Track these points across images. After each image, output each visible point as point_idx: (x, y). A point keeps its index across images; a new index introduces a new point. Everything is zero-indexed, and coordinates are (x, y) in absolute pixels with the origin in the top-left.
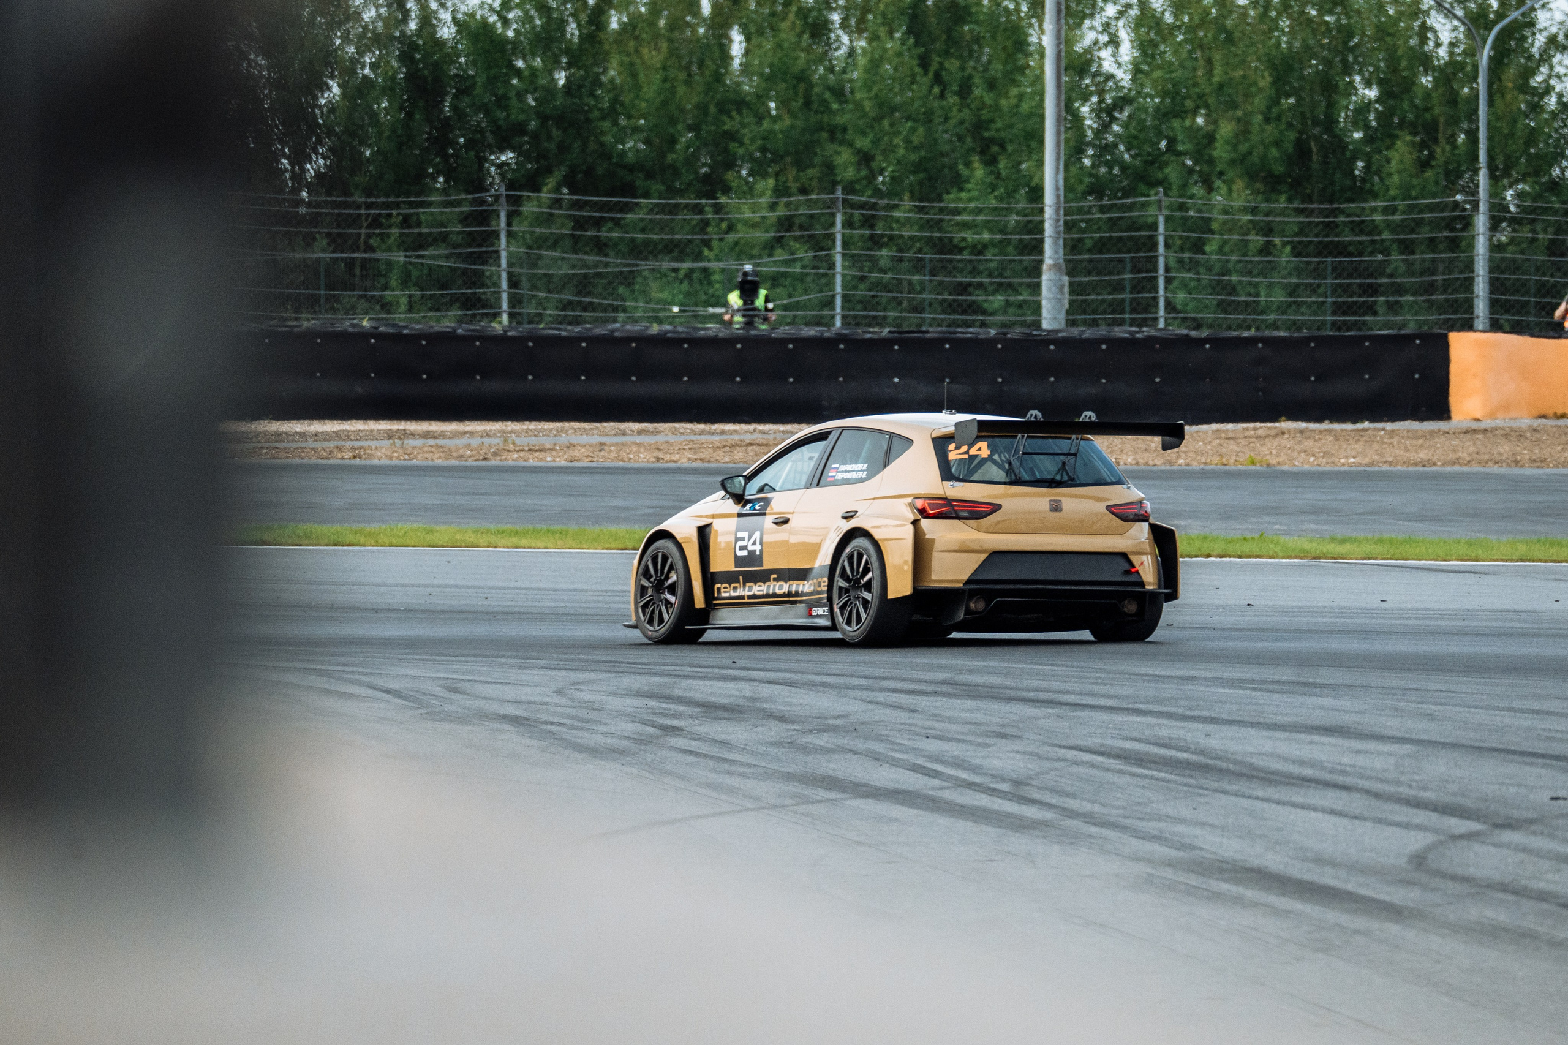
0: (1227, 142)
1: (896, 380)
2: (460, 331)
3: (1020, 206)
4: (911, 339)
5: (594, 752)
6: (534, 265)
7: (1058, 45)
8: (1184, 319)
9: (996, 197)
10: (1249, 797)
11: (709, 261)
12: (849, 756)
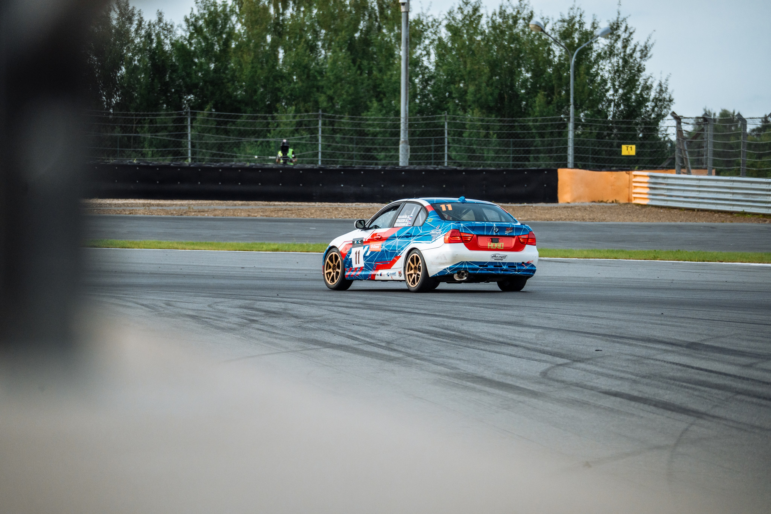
0: (472, 94)
1: (342, 185)
2: (172, 165)
3: (391, 118)
4: (348, 170)
5: (223, 329)
6: (201, 139)
7: (407, 55)
8: (455, 163)
9: (382, 115)
10: (478, 349)
11: (270, 138)
12: (323, 332)
